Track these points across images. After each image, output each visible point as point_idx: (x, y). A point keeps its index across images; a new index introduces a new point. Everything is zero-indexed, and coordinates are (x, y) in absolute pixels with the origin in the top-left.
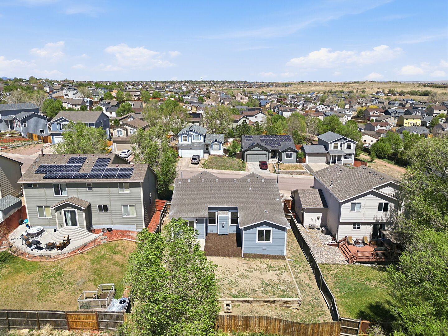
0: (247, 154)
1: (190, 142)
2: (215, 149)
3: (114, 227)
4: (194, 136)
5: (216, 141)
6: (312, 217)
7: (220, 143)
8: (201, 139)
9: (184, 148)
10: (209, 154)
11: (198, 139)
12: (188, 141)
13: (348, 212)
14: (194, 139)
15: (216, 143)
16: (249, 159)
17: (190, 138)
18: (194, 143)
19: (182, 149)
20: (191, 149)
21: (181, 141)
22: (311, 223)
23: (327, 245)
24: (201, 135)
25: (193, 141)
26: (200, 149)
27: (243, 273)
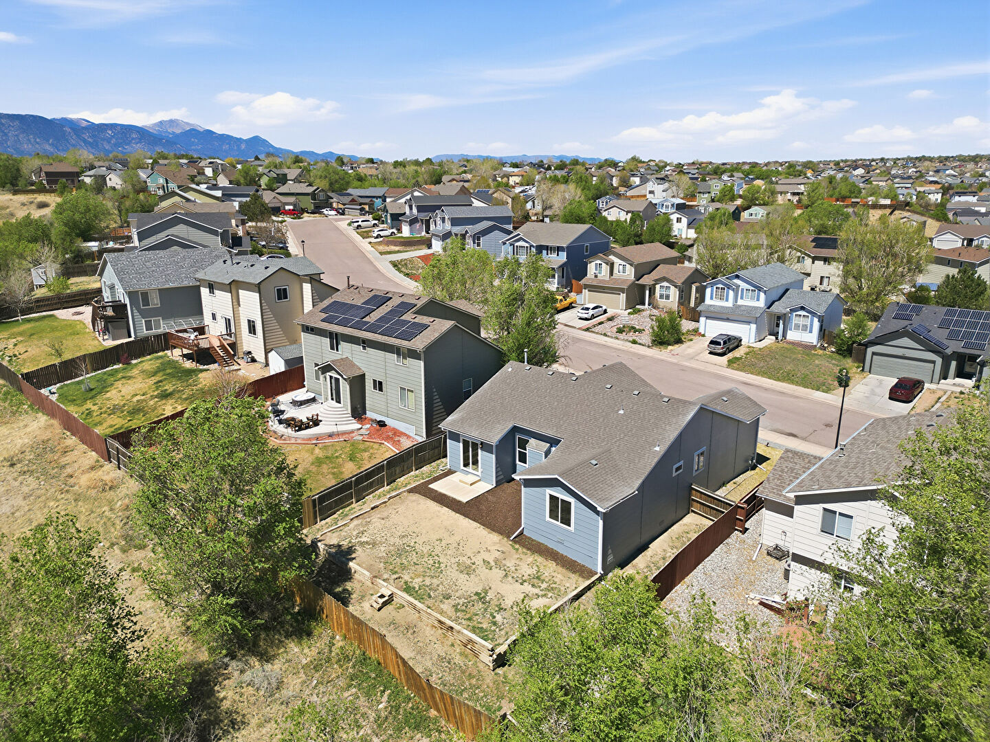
0: (874, 354)
1: (730, 304)
2: (797, 327)
3: (388, 421)
4: (743, 289)
5: (802, 308)
6: (785, 529)
7: (813, 314)
8: (758, 300)
9: (713, 315)
10: (777, 338)
11: (752, 298)
12: (727, 300)
13: (815, 532)
14: (742, 298)
15: (802, 313)
16: (880, 367)
17: (731, 293)
18: (740, 306)
19: (707, 318)
20: (728, 320)
21: (711, 298)
22: (781, 543)
23: (756, 603)
24: (760, 289)
25: (740, 302)
26: (749, 323)
27: (474, 564)
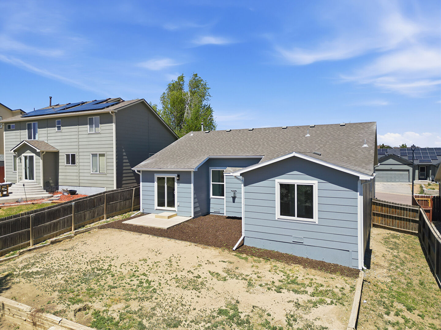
3: (80, 190)
27: (199, 277)
